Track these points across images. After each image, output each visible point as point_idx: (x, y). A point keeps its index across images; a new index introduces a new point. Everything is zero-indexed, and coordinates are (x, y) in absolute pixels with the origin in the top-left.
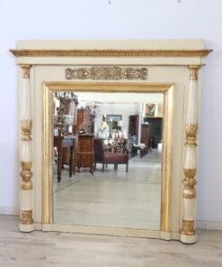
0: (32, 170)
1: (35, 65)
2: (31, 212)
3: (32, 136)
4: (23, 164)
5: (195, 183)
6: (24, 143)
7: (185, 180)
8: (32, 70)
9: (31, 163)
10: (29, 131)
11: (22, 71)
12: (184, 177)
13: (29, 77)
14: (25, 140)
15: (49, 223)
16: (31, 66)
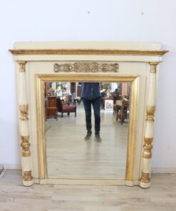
0: (30, 142)
1: (29, 61)
2: (30, 171)
3: (29, 117)
4: (23, 138)
5: (152, 147)
6: (23, 122)
7: (145, 146)
8: (27, 66)
9: (29, 137)
10: (26, 113)
11: (19, 67)
12: (144, 143)
13: (25, 71)
14: (23, 120)
15: (45, 178)
16: (26, 62)
